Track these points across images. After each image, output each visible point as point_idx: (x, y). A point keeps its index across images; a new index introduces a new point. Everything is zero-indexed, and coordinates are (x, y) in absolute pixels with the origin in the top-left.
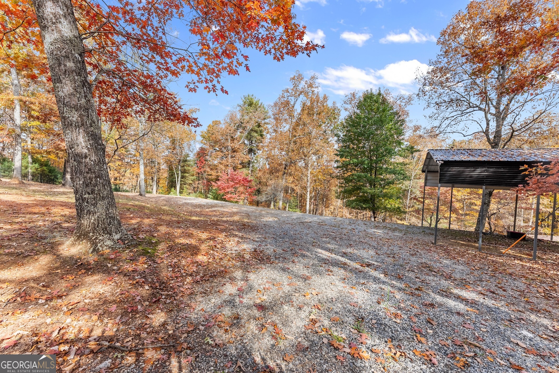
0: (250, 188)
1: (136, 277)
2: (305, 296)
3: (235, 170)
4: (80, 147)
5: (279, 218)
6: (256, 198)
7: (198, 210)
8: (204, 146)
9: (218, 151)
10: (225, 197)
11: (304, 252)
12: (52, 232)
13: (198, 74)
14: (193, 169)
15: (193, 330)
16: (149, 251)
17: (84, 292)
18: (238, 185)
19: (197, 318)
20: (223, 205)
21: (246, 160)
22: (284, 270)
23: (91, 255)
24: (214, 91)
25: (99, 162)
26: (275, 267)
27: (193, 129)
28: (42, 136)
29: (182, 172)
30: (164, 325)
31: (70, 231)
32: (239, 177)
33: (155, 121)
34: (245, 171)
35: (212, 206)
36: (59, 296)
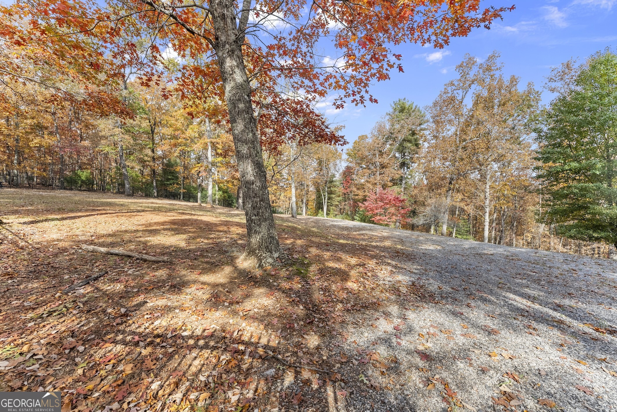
0: (403, 208)
1: (292, 296)
2: (490, 356)
3: (384, 189)
4: (249, 175)
5: (444, 246)
6: (410, 220)
7: (345, 233)
8: (350, 165)
9: (365, 168)
10: (373, 219)
11: (485, 295)
12: (231, 247)
13: (345, 88)
14: (339, 190)
15: (346, 363)
16: (302, 271)
17: (254, 302)
18: (388, 206)
19: (349, 350)
20: (372, 228)
21: (397, 176)
22: (455, 314)
23: (257, 270)
24: (362, 102)
25: (262, 187)
26: (441, 309)
27: (339, 148)
28: (223, 169)
29: (328, 194)
30: (318, 348)
31: (243, 247)
32: (389, 196)
33: (304, 144)
34: (396, 188)
35: (360, 229)
36: (237, 302)
